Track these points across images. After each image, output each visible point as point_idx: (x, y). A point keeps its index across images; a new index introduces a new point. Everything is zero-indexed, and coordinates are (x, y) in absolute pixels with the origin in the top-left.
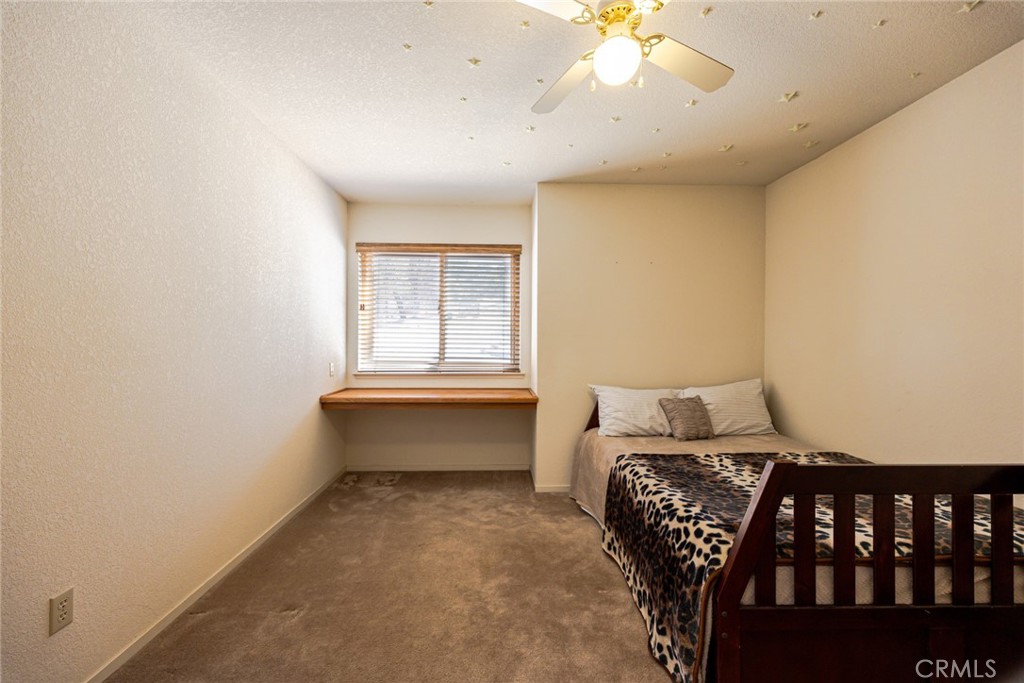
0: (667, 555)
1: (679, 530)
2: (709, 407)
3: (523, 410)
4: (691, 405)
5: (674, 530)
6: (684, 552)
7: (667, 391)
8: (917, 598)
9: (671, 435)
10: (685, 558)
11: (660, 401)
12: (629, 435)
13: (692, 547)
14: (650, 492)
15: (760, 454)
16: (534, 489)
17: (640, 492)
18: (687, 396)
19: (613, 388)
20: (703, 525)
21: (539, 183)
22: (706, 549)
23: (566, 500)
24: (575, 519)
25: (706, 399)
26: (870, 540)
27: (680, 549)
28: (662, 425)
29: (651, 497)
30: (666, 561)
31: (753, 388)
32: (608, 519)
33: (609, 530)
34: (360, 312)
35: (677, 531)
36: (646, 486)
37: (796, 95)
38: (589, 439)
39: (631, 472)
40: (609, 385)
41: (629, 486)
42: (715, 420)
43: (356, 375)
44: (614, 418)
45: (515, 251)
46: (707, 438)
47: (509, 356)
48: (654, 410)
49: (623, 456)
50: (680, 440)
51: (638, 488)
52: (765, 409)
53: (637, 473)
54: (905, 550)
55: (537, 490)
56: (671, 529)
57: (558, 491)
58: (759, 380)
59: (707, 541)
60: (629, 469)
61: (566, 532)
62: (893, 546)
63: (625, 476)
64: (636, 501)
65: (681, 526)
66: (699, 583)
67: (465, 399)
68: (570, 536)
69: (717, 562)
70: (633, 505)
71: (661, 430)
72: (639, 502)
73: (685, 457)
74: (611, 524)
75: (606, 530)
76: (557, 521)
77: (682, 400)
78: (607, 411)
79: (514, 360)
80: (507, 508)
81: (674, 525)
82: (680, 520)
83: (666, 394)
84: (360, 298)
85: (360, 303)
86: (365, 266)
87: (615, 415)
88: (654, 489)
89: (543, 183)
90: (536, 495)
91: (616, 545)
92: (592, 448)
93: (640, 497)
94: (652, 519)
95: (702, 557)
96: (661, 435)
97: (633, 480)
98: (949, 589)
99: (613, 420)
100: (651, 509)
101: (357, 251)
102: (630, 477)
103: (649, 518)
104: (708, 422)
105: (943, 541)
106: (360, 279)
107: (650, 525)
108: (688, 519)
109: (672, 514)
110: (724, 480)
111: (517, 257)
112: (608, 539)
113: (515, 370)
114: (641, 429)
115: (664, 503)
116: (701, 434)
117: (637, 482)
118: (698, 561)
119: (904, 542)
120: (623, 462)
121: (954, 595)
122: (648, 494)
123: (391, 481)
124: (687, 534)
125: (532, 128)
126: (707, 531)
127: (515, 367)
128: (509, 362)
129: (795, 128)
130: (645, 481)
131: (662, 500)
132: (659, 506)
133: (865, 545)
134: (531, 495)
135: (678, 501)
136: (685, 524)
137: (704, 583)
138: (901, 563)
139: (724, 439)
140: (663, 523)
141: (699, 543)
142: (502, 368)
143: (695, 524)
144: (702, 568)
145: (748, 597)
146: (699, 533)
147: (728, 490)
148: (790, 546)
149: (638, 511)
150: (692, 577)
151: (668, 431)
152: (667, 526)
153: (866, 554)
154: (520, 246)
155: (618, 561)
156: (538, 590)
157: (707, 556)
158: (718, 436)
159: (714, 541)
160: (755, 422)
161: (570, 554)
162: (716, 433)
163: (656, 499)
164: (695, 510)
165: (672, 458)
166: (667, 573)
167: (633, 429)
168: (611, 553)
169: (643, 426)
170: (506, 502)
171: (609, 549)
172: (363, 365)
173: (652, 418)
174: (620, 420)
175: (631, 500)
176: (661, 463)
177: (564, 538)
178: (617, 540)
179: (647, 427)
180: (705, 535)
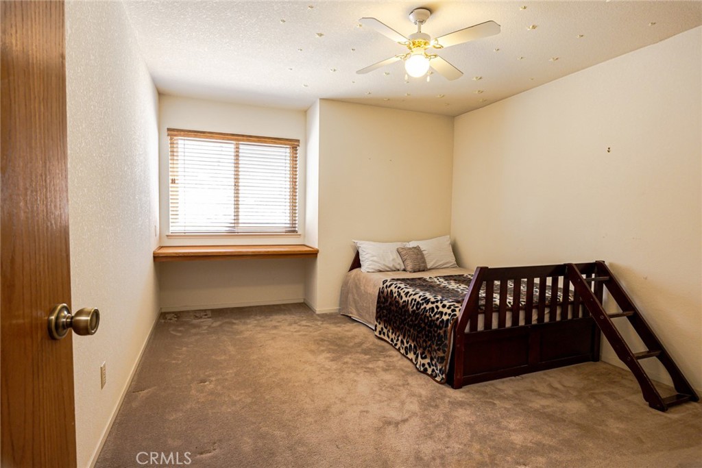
0: (426, 321)
1: (433, 308)
2: (424, 252)
3: (306, 259)
4: (416, 251)
5: (430, 309)
6: (437, 316)
7: (399, 243)
8: (526, 323)
9: (404, 270)
10: (438, 318)
11: (398, 249)
12: (381, 271)
13: (441, 313)
14: (411, 294)
15: (456, 276)
16: (315, 313)
17: (404, 296)
18: (411, 246)
19: (367, 242)
20: (445, 302)
21: (320, 99)
22: (449, 311)
23: (339, 316)
24: (351, 325)
25: (423, 248)
26: (512, 301)
27: (434, 316)
28: (399, 264)
29: (412, 297)
30: (426, 324)
31: (445, 242)
32: (379, 317)
33: (380, 324)
34: (171, 185)
35: (432, 309)
36: (408, 292)
37: (480, 78)
38: (356, 275)
39: (395, 287)
40: (367, 240)
41: (395, 295)
42: (427, 260)
43: (167, 236)
44: (371, 261)
45: (294, 144)
46: (424, 271)
47: (289, 222)
48: (396, 255)
49: (387, 281)
50: (410, 272)
51: (403, 294)
52: (452, 253)
53: (399, 288)
54: (523, 303)
55: (317, 313)
56: (428, 308)
57: (332, 312)
58: (448, 236)
59: (449, 308)
60: (393, 286)
61: (347, 331)
62: (519, 302)
63: (391, 291)
64: (401, 301)
65: (434, 305)
66: (447, 326)
67: (268, 252)
68: (352, 333)
69: (455, 315)
70: (399, 304)
71: (398, 267)
72: (405, 301)
73: (419, 279)
74: (381, 320)
75: (378, 324)
76: (340, 327)
77: (410, 249)
78: (367, 256)
79: (293, 224)
80: (304, 323)
81: (430, 305)
82: (433, 303)
83: (399, 245)
84: (170, 174)
85: (171, 178)
86: (173, 147)
87: (372, 259)
88: (414, 293)
89: (323, 100)
90: (318, 315)
91: (385, 330)
92: (359, 280)
93: (404, 298)
94: (415, 307)
95: (447, 315)
96: (398, 270)
97: (398, 291)
98: (536, 318)
99: (371, 262)
100: (413, 302)
101: (168, 135)
102: (395, 290)
103: (412, 308)
104: (424, 262)
105: (535, 299)
106: (170, 158)
107: (414, 311)
108: (437, 302)
109: (427, 301)
110: (444, 287)
111: (294, 148)
112: (379, 328)
113: (292, 231)
114: (388, 267)
115: (422, 298)
116: (422, 268)
117: (401, 292)
118: (445, 318)
119: (523, 301)
120: (388, 284)
121: (538, 320)
122: (410, 296)
123: (206, 315)
124: (437, 307)
125: (335, 70)
126: (448, 304)
127: (293, 229)
128: (289, 225)
129: (477, 92)
130: (406, 290)
131: (420, 297)
132: (418, 300)
133: (510, 303)
134: (315, 315)
135: (428, 295)
136: (436, 304)
137: (450, 325)
138: (522, 309)
139: (433, 271)
140: (422, 307)
141: (445, 310)
142: (284, 230)
143: (441, 303)
144: (448, 320)
145: (467, 330)
146: (444, 306)
147: (448, 290)
148: (483, 305)
149: (403, 307)
150: (443, 325)
151: (403, 267)
152: (425, 308)
153: (510, 306)
154: (298, 141)
155: (387, 339)
156: (350, 356)
157: (449, 314)
158: (430, 269)
159: (452, 307)
160: (448, 260)
161: (357, 340)
162: (429, 267)
163: (416, 297)
164: (439, 298)
165: (413, 279)
166: (427, 328)
167: (383, 267)
168: (382, 336)
169: (389, 265)
170: (302, 321)
171: (380, 334)
172: (174, 228)
173: (393, 260)
174: (374, 261)
175: (398, 302)
176: (409, 282)
177: (349, 334)
178: (386, 328)
179: (391, 266)
180: (447, 306)
